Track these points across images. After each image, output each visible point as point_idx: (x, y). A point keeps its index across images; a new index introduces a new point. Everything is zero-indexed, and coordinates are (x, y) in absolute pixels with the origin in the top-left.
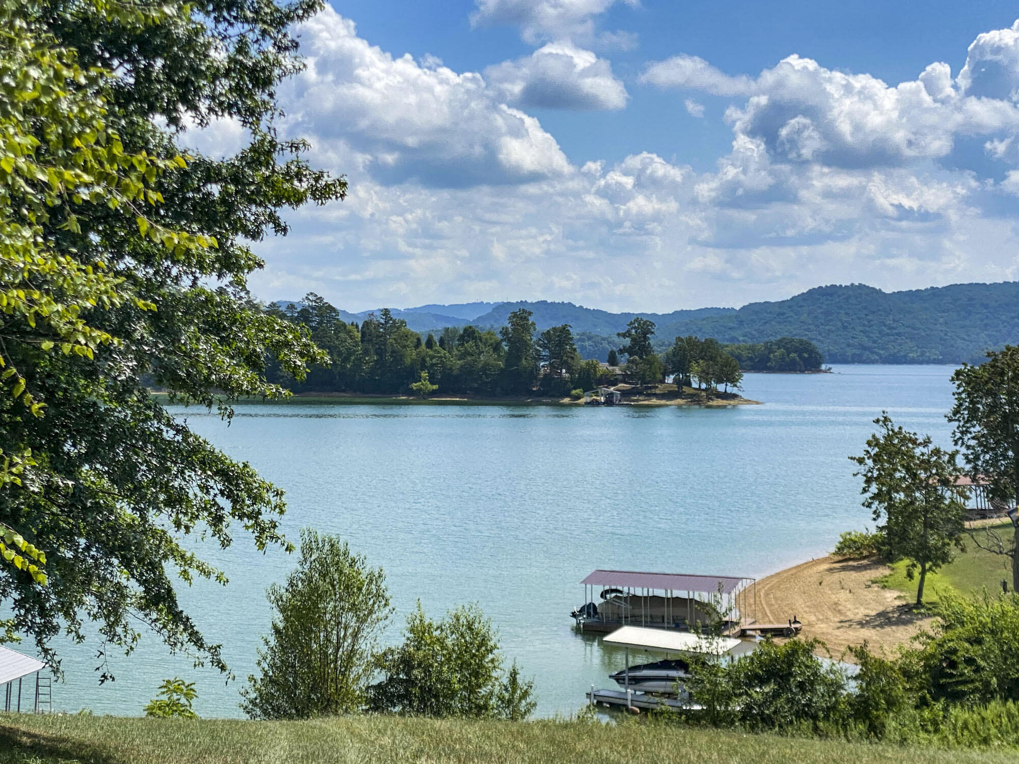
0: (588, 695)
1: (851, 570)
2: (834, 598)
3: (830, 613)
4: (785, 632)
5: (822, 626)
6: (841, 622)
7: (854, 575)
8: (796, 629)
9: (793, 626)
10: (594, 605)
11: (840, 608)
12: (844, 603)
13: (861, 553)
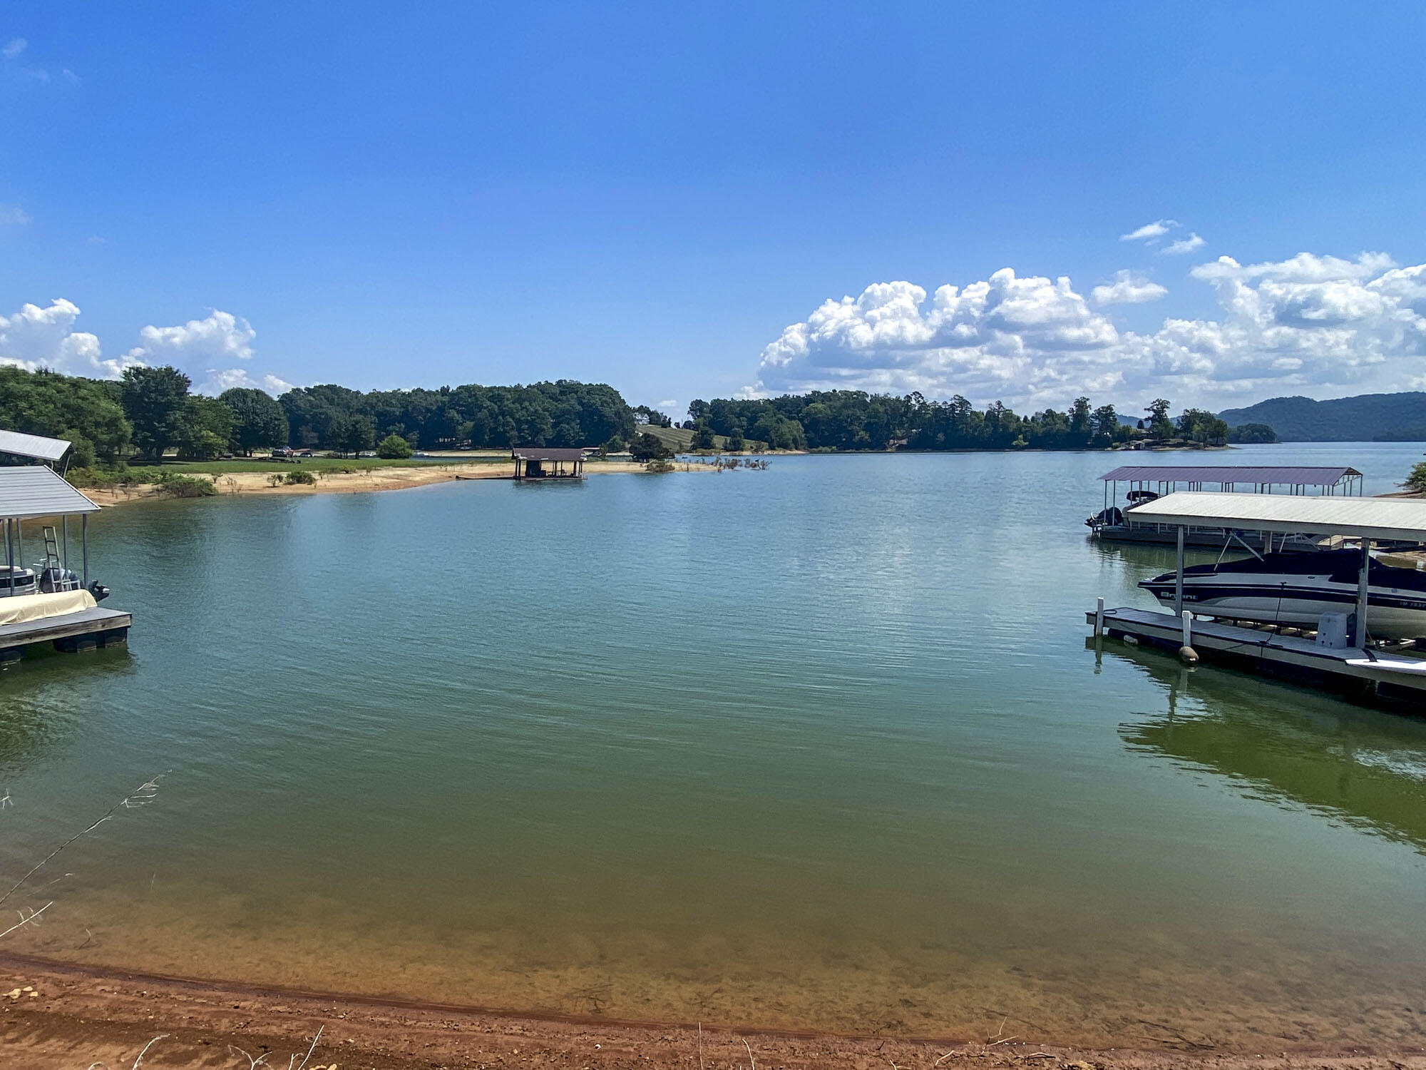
0: (1091, 617)
10: (1117, 510)
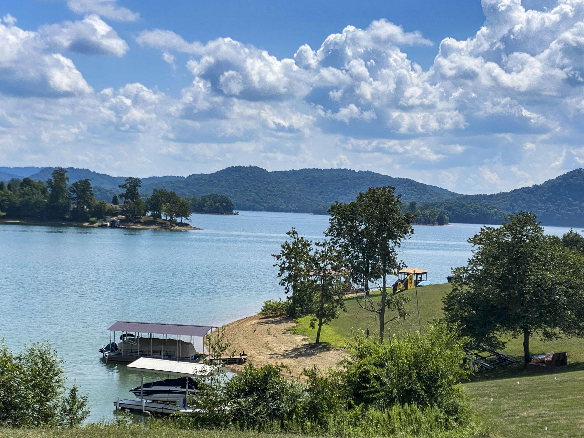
0: (115, 403)
1: (271, 323)
2: (265, 340)
3: (263, 349)
4: (237, 361)
5: (260, 357)
6: (271, 354)
7: (274, 326)
8: (245, 359)
9: (243, 357)
10: (115, 344)
11: (269, 346)
12: (271, 343)
13: (276, 313)
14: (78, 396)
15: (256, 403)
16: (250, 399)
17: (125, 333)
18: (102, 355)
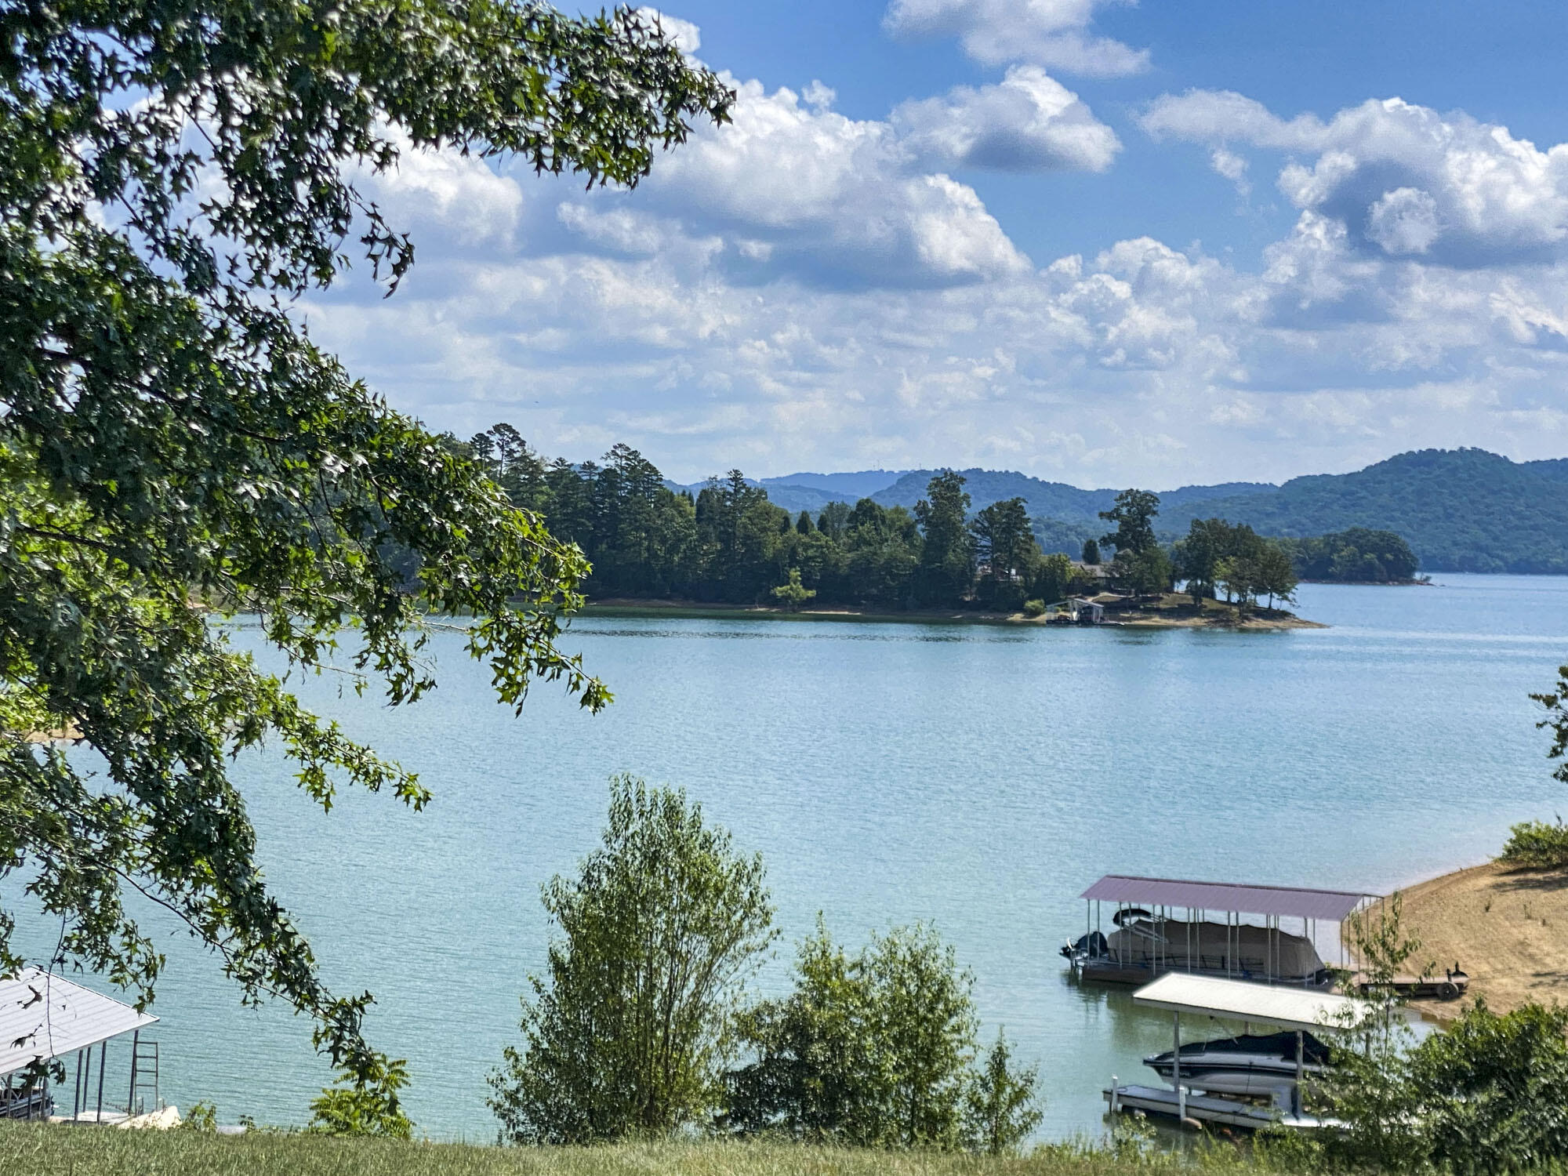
0: (1107, 1094)
1: (1533, 887)
2: (1517, 934)
3: (1514, 959)
4: (1439, 991)
5: (1504, 981)
6: (1537, 975)
7: (1542, 896)
8: (1460, 985)
9: (1454, 980)
10: (1102, 936)
11: (1531, 950)
12: (1535, 943)
13: (1549, 859)
14: (1011, 1069)
15: (1500, 1111)
16: (1482, 1098)
17: (1125, 906)
18: (1066, 963)
